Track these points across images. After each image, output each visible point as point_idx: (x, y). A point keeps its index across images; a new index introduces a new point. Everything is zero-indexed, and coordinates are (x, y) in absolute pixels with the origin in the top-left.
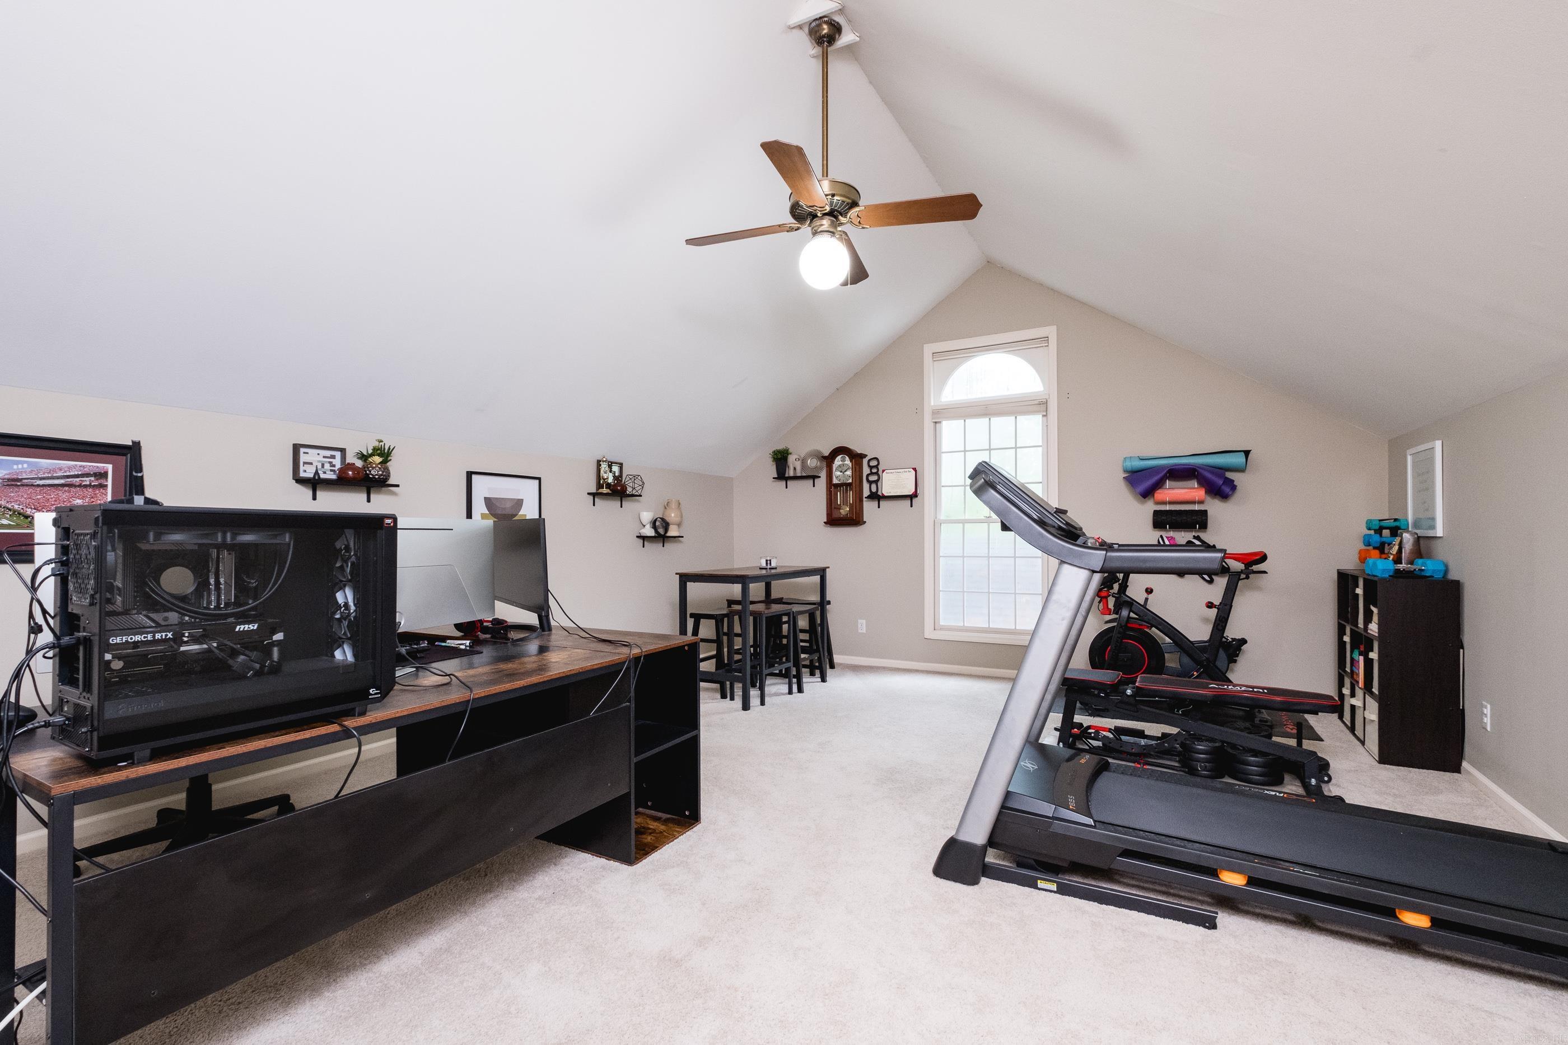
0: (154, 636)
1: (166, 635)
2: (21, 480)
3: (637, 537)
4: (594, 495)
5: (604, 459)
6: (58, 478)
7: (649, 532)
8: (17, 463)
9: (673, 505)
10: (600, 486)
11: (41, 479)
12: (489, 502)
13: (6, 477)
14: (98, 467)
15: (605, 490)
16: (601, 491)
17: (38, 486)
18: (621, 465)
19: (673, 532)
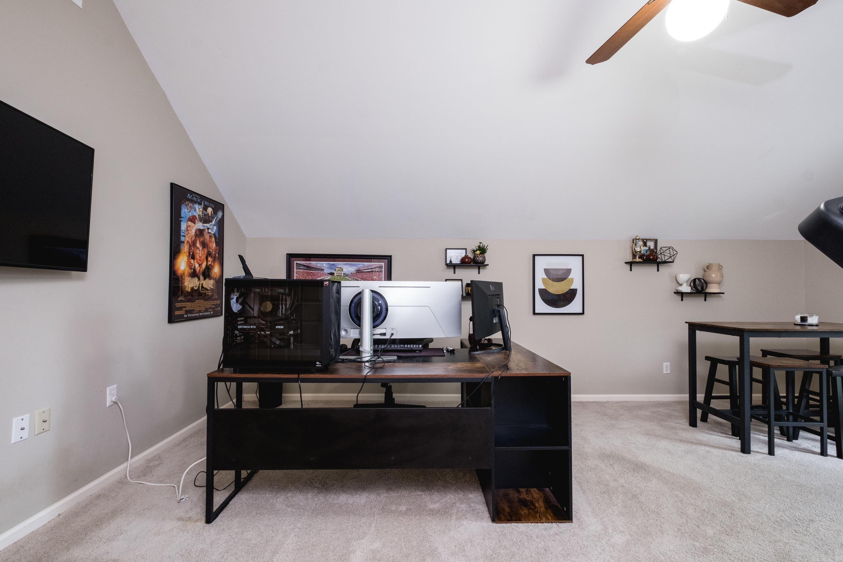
0: (250, 327)
1: (254, 327)
2: (360, 270)
3: (675, 293)
4: (631, 264)
5: (637, 238)
6: (370, 269)
7: (685, 288)
8: (359, 264)
9: (715, 268)
10: (634, 256)
11: (365, 269)
12: (547, 271)
13: (357, 269)
14: (380, 264)
15: (638, 260)
16: (635, 260)
17: (365, 272)
18: (656, 241)
19: (713, 289)
